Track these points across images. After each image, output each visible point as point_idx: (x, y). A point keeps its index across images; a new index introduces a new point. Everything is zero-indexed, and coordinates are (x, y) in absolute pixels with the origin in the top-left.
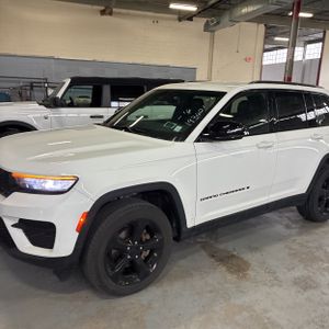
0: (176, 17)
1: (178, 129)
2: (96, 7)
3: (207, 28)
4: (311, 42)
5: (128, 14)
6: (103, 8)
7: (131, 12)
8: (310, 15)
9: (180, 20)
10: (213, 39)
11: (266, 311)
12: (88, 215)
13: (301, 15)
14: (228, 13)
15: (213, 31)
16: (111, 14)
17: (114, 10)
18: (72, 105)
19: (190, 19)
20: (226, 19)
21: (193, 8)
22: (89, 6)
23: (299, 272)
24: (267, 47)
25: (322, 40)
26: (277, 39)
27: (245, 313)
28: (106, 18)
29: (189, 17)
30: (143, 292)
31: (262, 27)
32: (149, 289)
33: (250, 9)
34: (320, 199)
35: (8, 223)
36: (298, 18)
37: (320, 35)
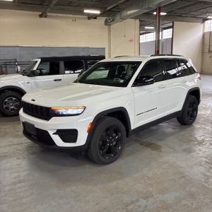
0: (87, 17)
1: (122, 81)
2: (36, 13)
3: (106, 23)
4: (165, 29)
5: (57, 16)
6: (41, 13)
7: (59, 15)
8: (165, 14)
9: (89, 18)
10: (109, 29)
11: (175, 163)
12: (92, 124)
13: (162, 14)
14: (119, 14)
15: (110, 25)
16: (46, 17)
17: (48, 14)
18: (41, 74)
19: (95, 18)
20: (118, 17)
21: (98, 12)
22: (31, 13)
23: (185, 146)
24: (142, 32)
25: (172, 27)
26: (146, 28)
27: (166, 165)
28: (43, 19)
29: (95, 17)
30: (115, 162)
31: (138, 21)
32: (118, 160)
33: (132, 12)
34: (188, 113)
35: (51, 133)
36: (160, 16)
37: (171, 24)
